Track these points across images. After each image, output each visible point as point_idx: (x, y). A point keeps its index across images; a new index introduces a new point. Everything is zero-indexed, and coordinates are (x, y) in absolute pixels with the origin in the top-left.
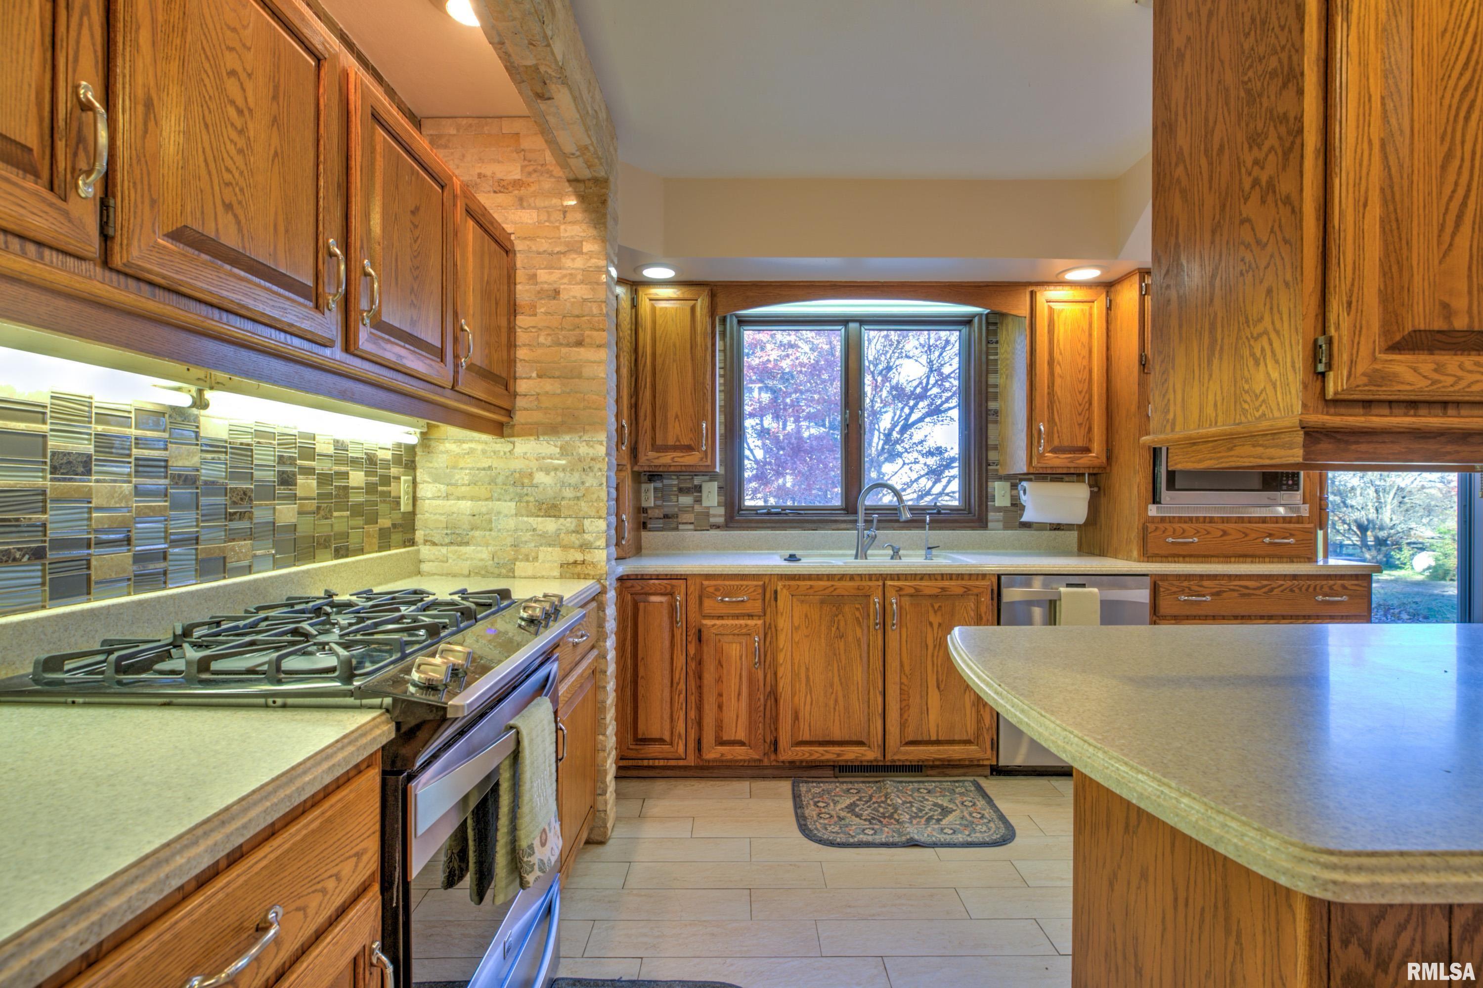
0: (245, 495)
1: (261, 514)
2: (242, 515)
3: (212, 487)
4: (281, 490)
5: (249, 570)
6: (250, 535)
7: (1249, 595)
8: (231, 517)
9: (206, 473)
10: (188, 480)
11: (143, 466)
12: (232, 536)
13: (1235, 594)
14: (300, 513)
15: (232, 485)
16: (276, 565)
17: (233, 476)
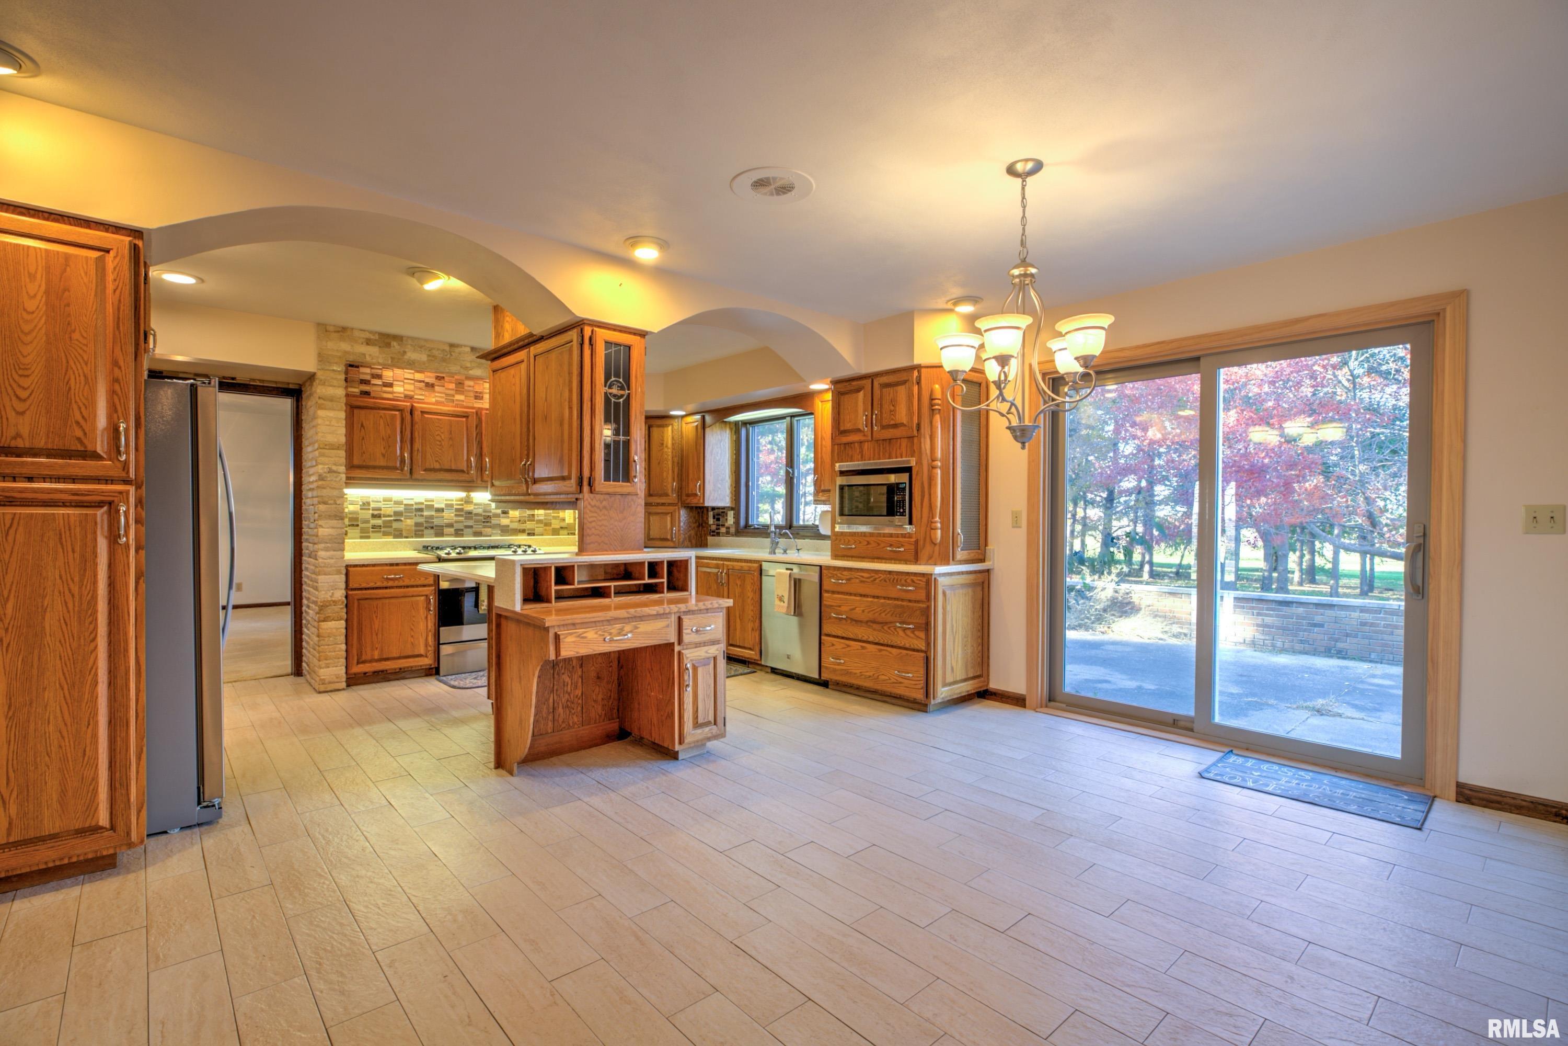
0: (489, 516)
1: (494, 521)
2: (487, 522)
3: (477, 515)
4: (502, 515)
5: (490, 536)
6: (490, 527)
7: (864, 582)
8: (484, 522)
9: (475, 512)
10: (470, 513)
11: (457, 510)
12: (485, 527)
13: (857, 580)
14: (511, 522)
15: (484, 514)
16: (501, 536)
17: (484, 511)
